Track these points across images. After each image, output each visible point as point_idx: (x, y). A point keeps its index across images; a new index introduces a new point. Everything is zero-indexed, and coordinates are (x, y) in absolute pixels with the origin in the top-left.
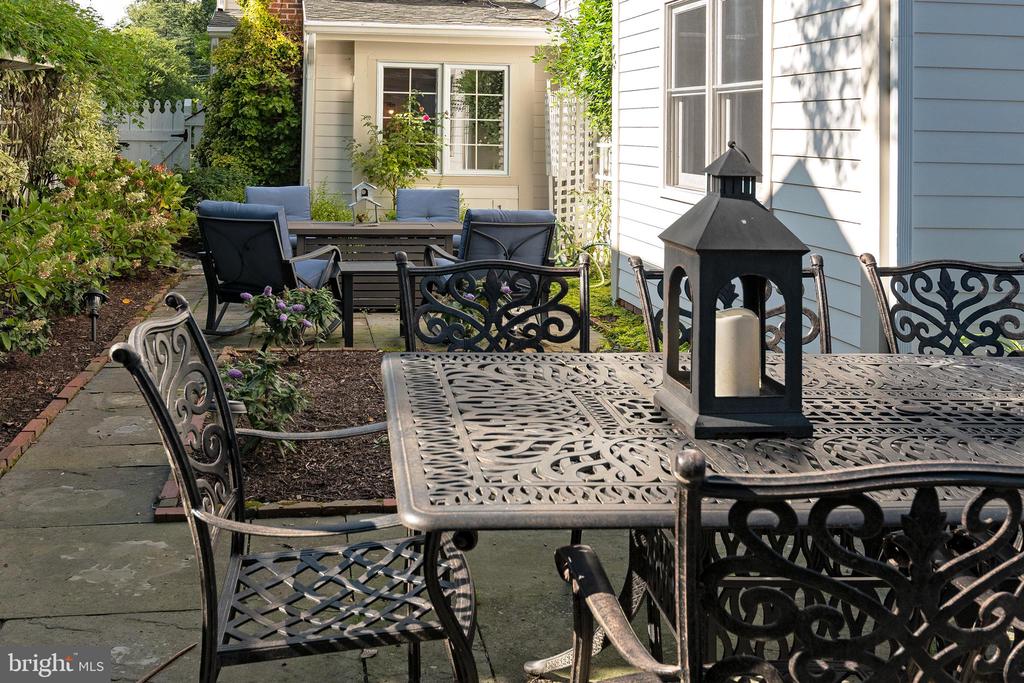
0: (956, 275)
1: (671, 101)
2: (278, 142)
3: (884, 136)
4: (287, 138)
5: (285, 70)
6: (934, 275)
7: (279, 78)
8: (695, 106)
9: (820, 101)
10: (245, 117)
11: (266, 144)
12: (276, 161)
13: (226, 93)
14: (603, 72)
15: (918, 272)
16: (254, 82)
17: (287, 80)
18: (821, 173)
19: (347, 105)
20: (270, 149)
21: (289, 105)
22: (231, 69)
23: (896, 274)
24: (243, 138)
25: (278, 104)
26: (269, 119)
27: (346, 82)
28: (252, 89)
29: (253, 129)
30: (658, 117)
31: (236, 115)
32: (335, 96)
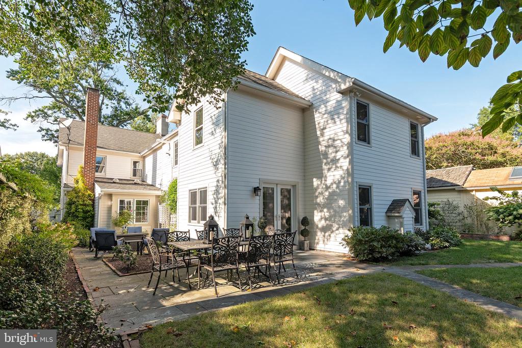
0: (233, 230)
1: (190, 207)
2: (88, 218)
3: (225, 212)
4: (91, 217)
5: (90, 200)
6: (231, 230)
7: (89, 202)
8: (194, 209)
9: (216, 207)
10: (78, 212)
11: (84, 218)
12: (87, 222)
13: (73, 206)
14: (175, 201)
15: (229, 230)
16: (82, 203)
17: (91, 202)
18: (216, 219)
19: (110, 209)
20: (85, 220)
21: (92, 209)
22: (75, 200)
23: (227, 230)
24: (78, 217)
25: (88, 208)
26: (86, 212)
27: (109, 203)
28: (81, 205)
29: (81, 215)
30: (187, 210)
31: (76, 211)
32: (106, 206)
